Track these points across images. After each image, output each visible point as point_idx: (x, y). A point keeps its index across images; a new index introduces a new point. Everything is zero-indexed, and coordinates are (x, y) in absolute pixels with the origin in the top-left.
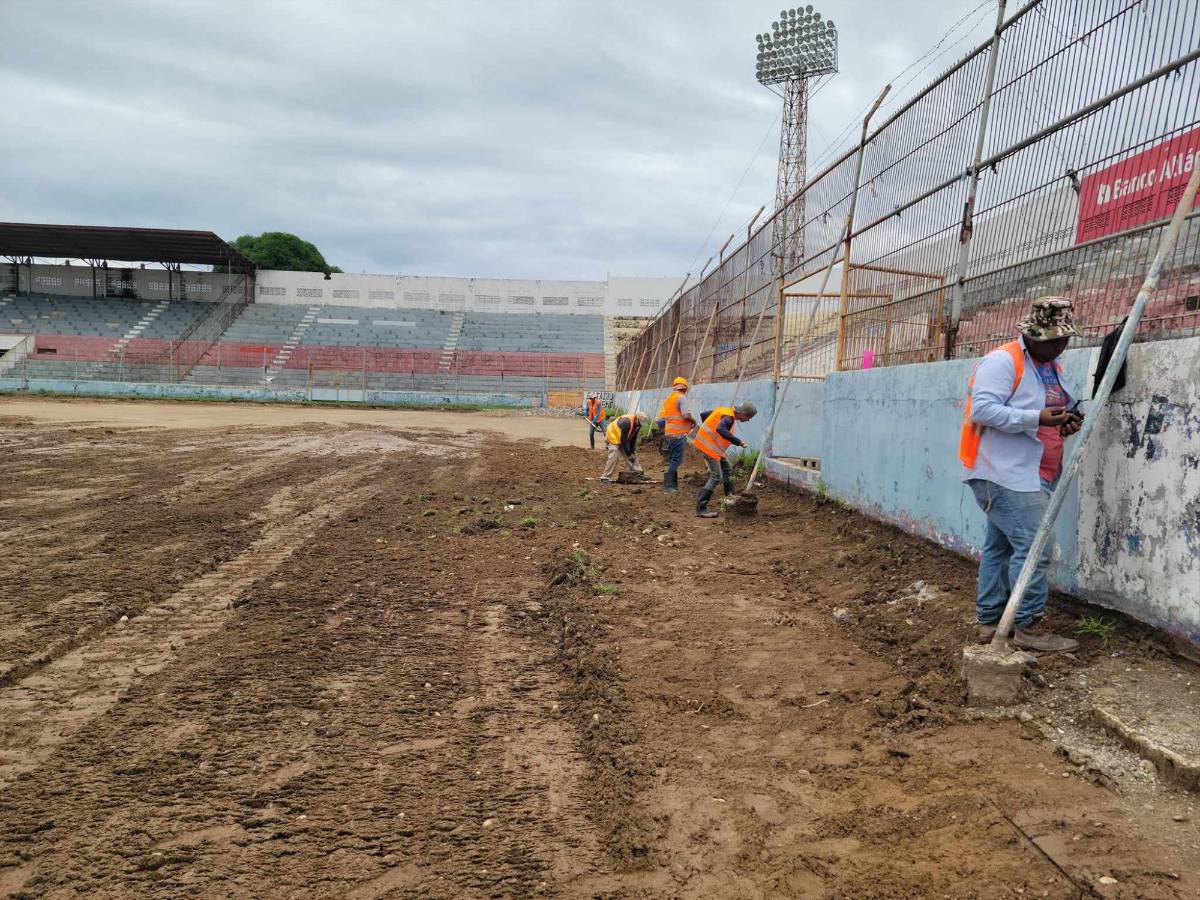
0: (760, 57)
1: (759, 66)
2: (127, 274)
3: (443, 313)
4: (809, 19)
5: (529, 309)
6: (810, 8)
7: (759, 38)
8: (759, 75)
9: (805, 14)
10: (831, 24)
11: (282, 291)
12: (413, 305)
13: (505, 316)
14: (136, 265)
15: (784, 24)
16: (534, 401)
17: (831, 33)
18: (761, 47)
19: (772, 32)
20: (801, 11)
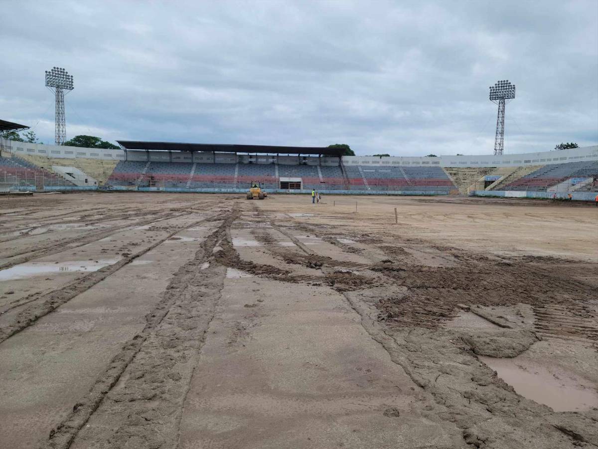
0: (491, 93)
1: (490, 96)
2: (305, 158)
3: (395, 167)
4: (507, 84)
5: (418, 165)
6: (507, 81)
7: (490, 88)
8: (490, 98)
9: (506, 82)
10: (514, 86)
11: (347, 162)
12: (385, 165)
13: (412, 167)
14: (307, 155)
15: (499, 84)
16: (446, 193)
17: (514, 88)
18: (491, 90)
19: (495, 86)
20: (504, 81)
